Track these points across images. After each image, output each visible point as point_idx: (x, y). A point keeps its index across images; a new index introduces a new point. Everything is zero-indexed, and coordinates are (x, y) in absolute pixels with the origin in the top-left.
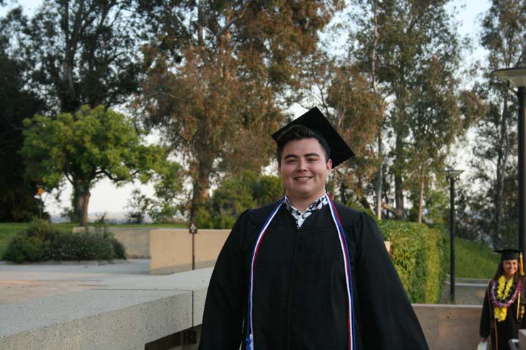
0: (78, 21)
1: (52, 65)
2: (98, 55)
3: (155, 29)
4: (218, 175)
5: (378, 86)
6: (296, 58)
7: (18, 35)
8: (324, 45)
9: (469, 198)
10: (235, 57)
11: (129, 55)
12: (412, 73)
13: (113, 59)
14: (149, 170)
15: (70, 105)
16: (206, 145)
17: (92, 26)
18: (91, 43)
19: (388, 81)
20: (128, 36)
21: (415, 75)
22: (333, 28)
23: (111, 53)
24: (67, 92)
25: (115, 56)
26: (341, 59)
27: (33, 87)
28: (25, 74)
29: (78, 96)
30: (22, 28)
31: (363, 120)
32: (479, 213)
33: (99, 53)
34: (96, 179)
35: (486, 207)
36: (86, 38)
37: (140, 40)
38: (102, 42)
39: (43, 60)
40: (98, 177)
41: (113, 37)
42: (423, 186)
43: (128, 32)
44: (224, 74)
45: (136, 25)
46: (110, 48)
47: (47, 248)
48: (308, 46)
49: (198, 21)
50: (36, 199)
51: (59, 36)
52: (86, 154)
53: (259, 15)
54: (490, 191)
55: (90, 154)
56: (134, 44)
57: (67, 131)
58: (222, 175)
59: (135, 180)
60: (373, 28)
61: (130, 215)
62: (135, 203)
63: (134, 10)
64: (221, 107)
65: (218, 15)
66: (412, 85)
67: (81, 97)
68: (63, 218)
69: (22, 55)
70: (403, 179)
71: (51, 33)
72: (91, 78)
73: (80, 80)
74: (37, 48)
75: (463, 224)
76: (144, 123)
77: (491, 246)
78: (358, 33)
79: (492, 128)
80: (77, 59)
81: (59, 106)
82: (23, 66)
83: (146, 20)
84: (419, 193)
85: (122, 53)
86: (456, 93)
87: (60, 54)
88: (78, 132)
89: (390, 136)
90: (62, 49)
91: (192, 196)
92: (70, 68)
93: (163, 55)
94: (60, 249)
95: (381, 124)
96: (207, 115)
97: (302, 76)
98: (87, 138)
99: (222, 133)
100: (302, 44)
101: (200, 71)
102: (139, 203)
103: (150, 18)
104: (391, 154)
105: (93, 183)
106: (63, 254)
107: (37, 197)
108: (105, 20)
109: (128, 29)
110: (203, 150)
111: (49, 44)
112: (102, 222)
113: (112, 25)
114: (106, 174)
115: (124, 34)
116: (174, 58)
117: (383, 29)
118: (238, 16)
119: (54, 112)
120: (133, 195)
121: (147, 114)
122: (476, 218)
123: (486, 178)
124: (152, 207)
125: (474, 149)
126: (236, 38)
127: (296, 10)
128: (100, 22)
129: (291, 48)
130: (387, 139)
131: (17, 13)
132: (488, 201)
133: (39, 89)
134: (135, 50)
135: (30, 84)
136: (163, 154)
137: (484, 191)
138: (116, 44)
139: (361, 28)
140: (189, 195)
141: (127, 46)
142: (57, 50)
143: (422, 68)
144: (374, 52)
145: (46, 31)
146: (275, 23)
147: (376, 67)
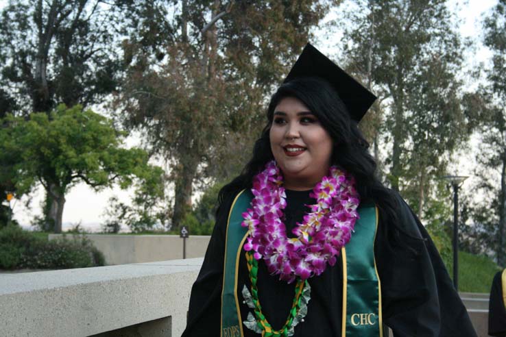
0: (52, 14)
1: (24, 61)
2: (73, 50)
3: (135, 24)
4: (203, 182)
6: (287, 57)
9: (471, 210)
10: (222, 54)
11: (106, 51)
12: (411, 73)
13: (89, 56)
14: (129, 174)
15: (43, 104)
16: (189, 148)
17: (68, 20)
18: (66, 38)
19: (385, 83)
20: (106, 31)
21: (414, 75)
22: (327, 24)
23: (88, 49)
24: (40, 90)
25: (92, 53)
26: (335, 58)
27: (3, 85)
29: (51, 95)
32: (482, 226)
33: (74, 49)
34: (72, 184)
35: (490, 219)
36: (61, 32)
37: (119, 35)
38: (78, 37)
39: (15, 56)
40: (74, 182)
41: (90, 31)
42: (423, 195)
43: (106, 27)
44: (210, 73)
45: (115, 19)
46: (86, 44)
47: (22, 256)
48: (300, 43)
49: (182, 16)
50: (4, 206)
52: (61, 157)
53: (248, 10)
54: (495, 202)
55: (66, 157)
56: (112, 39)
57: (42, 131)
58: (206, 181)
59: (113, 185)
60: (370, 25)
61: (106, 224)
62: (112, 212)
63: (113, 3)
64: (206, 108)
65: (204, 9)
66: (410, 86)
67: (55, 95)
68: (34, 227)
70: (400, 189)
71: (24, 26)
72: (66, 75)
73: (54, 78)
74: (8, 42)
75: (465, 237)
76: (123, 124)
77: (495, 260)
78: (354, 31)
79: (497, 134)
80: (51, 55)
81: (31, 106)
83: (125, 14)
84: (419, 202)
85: (99, 49)
86: (459, 95)
87: (33, 49)
88: (54, 133)
89: (386, 141)
90: (34, 44)
91: (173, 204)
92: (43, 65)
93: (144, 52)
94: (36, 257)
96: (192, 116)
98: (63, 140)
99: (207, 136)
101: (184, 70)
102: (116, 211)
103: (130, 12)
104: (388, 161)
105: (69, 188)
106: (39, 262)
107: (5, 203)
108: (82, 14)
109: (106, 24)
110: (188, 154)
111: (21, 38)
112: (76, 231)
113: (89, 19)
114: (83, 178)
115: (102, 28)
116: (156, 55)
117: (381, 27)
118: (225, 10)
119: (25, 112)
120: (110, 203)
121: (126, 114)
122: (479, 231)
123: (490, 188)
124: (130, 215)
125: (477, 157)
126: (222, 35)
127: (287, 4)
128: (76, 15)
129: (282, 45)
130: (384, 145)
132: (492, 213)
133: (10, 87)
134: (113, 46)
136: (144, 157)
137: (488, 202)
138: (94, 39)
139: (356, 27)
140: (170, 202)
141: (105, 42)
142: (30, 46)
143: (421, 69)
144: (371, 52)
145: (17, 24)
146: (265, 19)
147: (373, 68)
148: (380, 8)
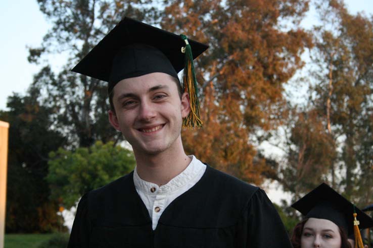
1: (73, 110)
5: (332, 128)
6: (265, 106)
7: (48, 87)
8: (288, 95)
10: (217, 104)
12: (359, 117)
15: (86, 141)
19: (340, 124)
21: (362, 119)
22: (297, 81)
24: (85, 131)
26: (302, 106)
27: (58, 127)
28: (52, 116)
29: (92, 134)
30: (50, 82)
31: (320, 155)
36: (100, 89)
39: (67, 107)
44: (208, 118)
48: (275, 96)
50: (58, 216)
51: (79, 88)
52: (98, 180)
53: (236, 71)
55: (102, 180)
57: (83, 161)
60: (328, 82)
65: (204, 72)
66: (359, 127)
67: (95, 135)
69: (50, 103)
71: (73, 85)
72: (103, 120)
73: (94, 122)
74: (62, 97)
78: (316, 86)
80: (93, 105)
81: (78, 142)
82: (51, 111)
87: (79, 101)
88: (93, 162)
89: (341, 167)
90: (81, 97)
92: (87, 113)
95: (334, 158)
97: (270, 119)
98: (99, 167)
100: (270, 94)
104: (343, 183)
107: (59, 214)
111: (71, 94)
117: (336, 83)
118: (219, 72)
119: (74, 147)
126: (217, 90)
127: (265, 67)
129: (262, 97)
130: (339, 171)
131: (46, 70)
135: (55, 125)
139: (318, 82)
142: (78, 99)
143: (367, 114)
144: (329, 101)
145: (69, 83)
146: (249, 78)
147: (330, 113)
148: (336, 69)
